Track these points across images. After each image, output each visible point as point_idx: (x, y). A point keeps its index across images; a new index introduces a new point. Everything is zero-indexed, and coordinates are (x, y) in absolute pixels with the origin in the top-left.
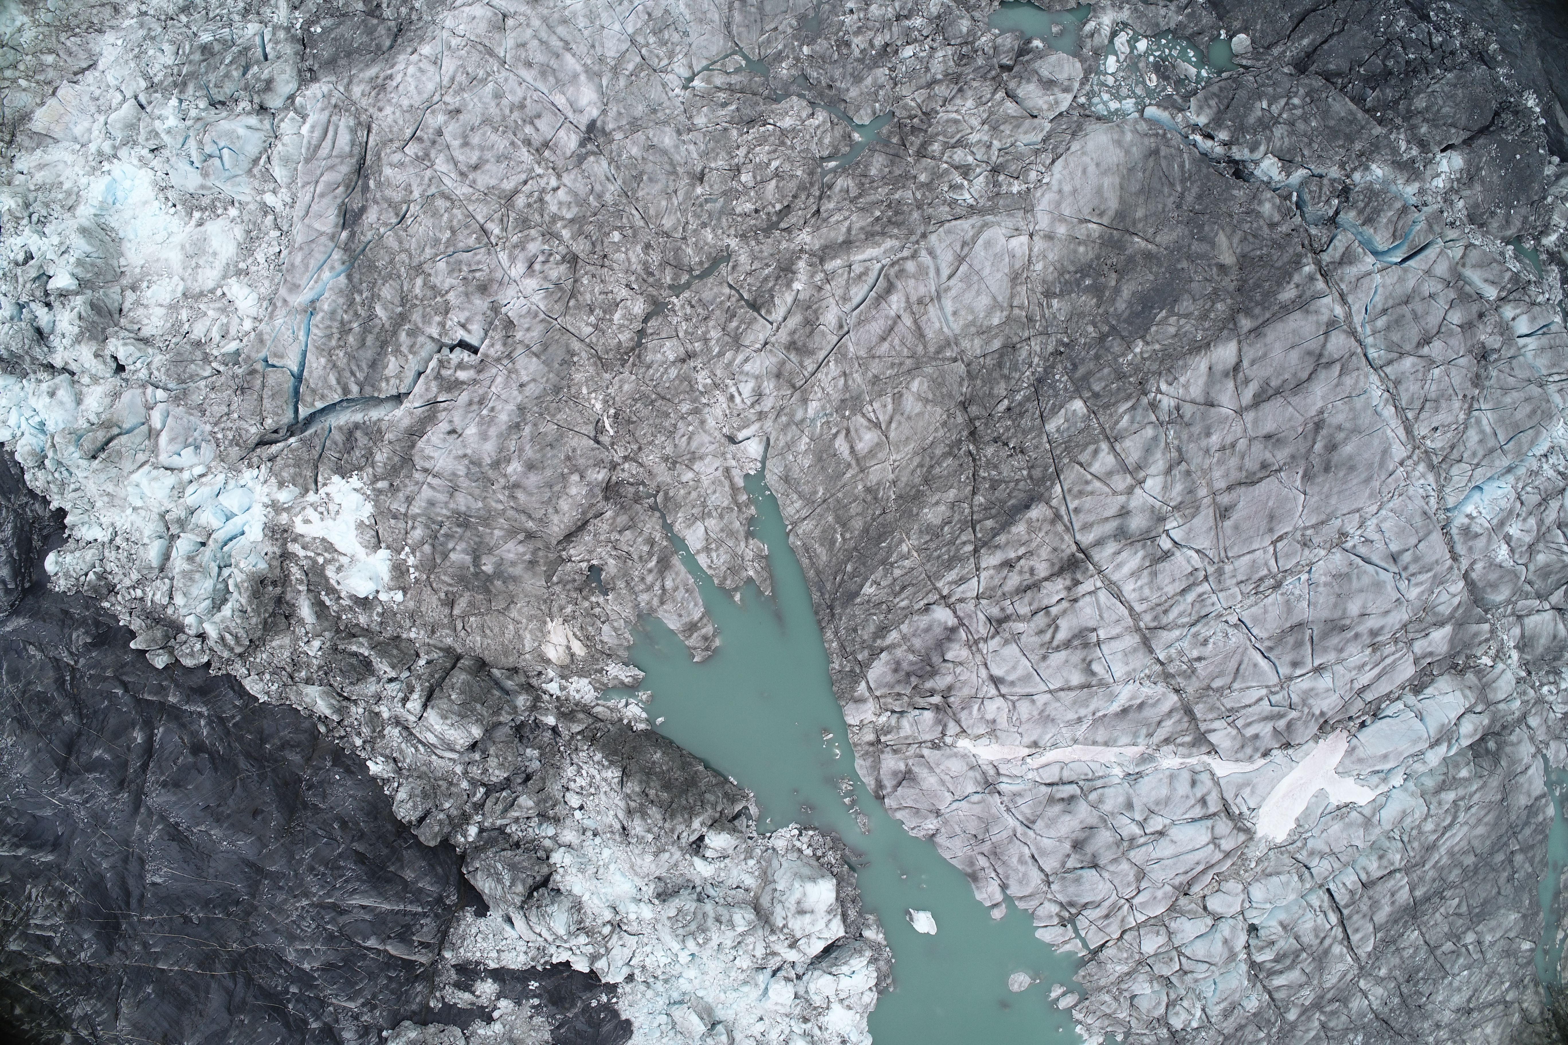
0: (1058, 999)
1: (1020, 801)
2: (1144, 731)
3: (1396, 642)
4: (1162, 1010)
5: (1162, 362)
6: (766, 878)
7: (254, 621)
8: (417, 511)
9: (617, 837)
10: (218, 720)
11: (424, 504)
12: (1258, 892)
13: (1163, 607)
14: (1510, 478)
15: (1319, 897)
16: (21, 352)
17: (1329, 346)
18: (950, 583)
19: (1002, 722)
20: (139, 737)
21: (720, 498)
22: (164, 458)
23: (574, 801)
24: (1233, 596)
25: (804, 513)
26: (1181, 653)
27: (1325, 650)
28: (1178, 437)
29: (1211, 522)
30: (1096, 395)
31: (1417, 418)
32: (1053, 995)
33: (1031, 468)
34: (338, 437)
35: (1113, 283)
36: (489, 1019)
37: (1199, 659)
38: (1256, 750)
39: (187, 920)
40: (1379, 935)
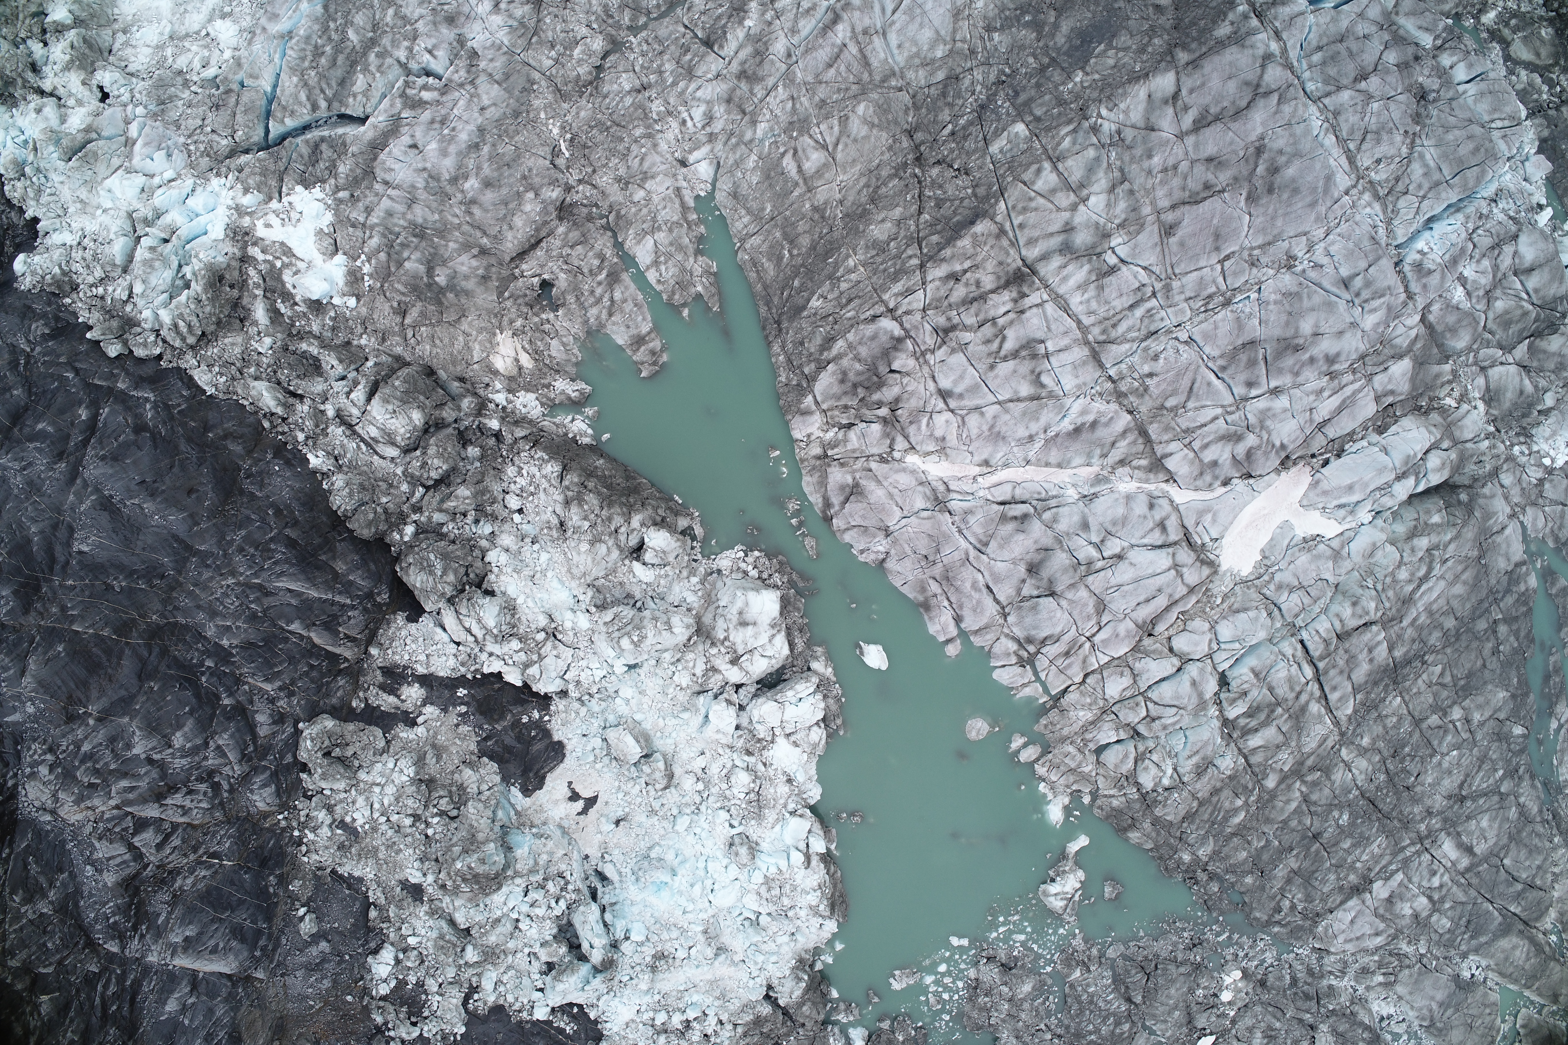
0: (1018, 751)
1: (972, 520)
2: (1098, 452)
3: (1354, 372)
4: (1130, 764)
5: (1102, 90)
6: (709, 599)
7: (208, 309)
8: (376, 221)
9: (555, 534)
10: (162, 406)
11: (382, 214)
12: (1225, 631)
13: (1111, 321)
14: (1460, 216)
15: (1291, 644)
16: (14, 74)
17: (1266, 77)
18: (896, 295)
19: (952, 440)
20: (84, 414)
21: (670, 213)
22: (136, 161)
23: (513, 502)
24: (1183, 311)
25: (752, 228)
26: (1132, 368)
27: (1280, 371)
28: (1119, 158)
29: (1156, 238)
30: (1038, 119)
31: (1359, 149)
32: (1014, 746)
33: (974, 187)
34: (305, 150)
35: (1052, 20)
36: (413, 723)
37: (1151, 375)
38: (1216, 478)
39: (109, 588)
40: (1358, 697)
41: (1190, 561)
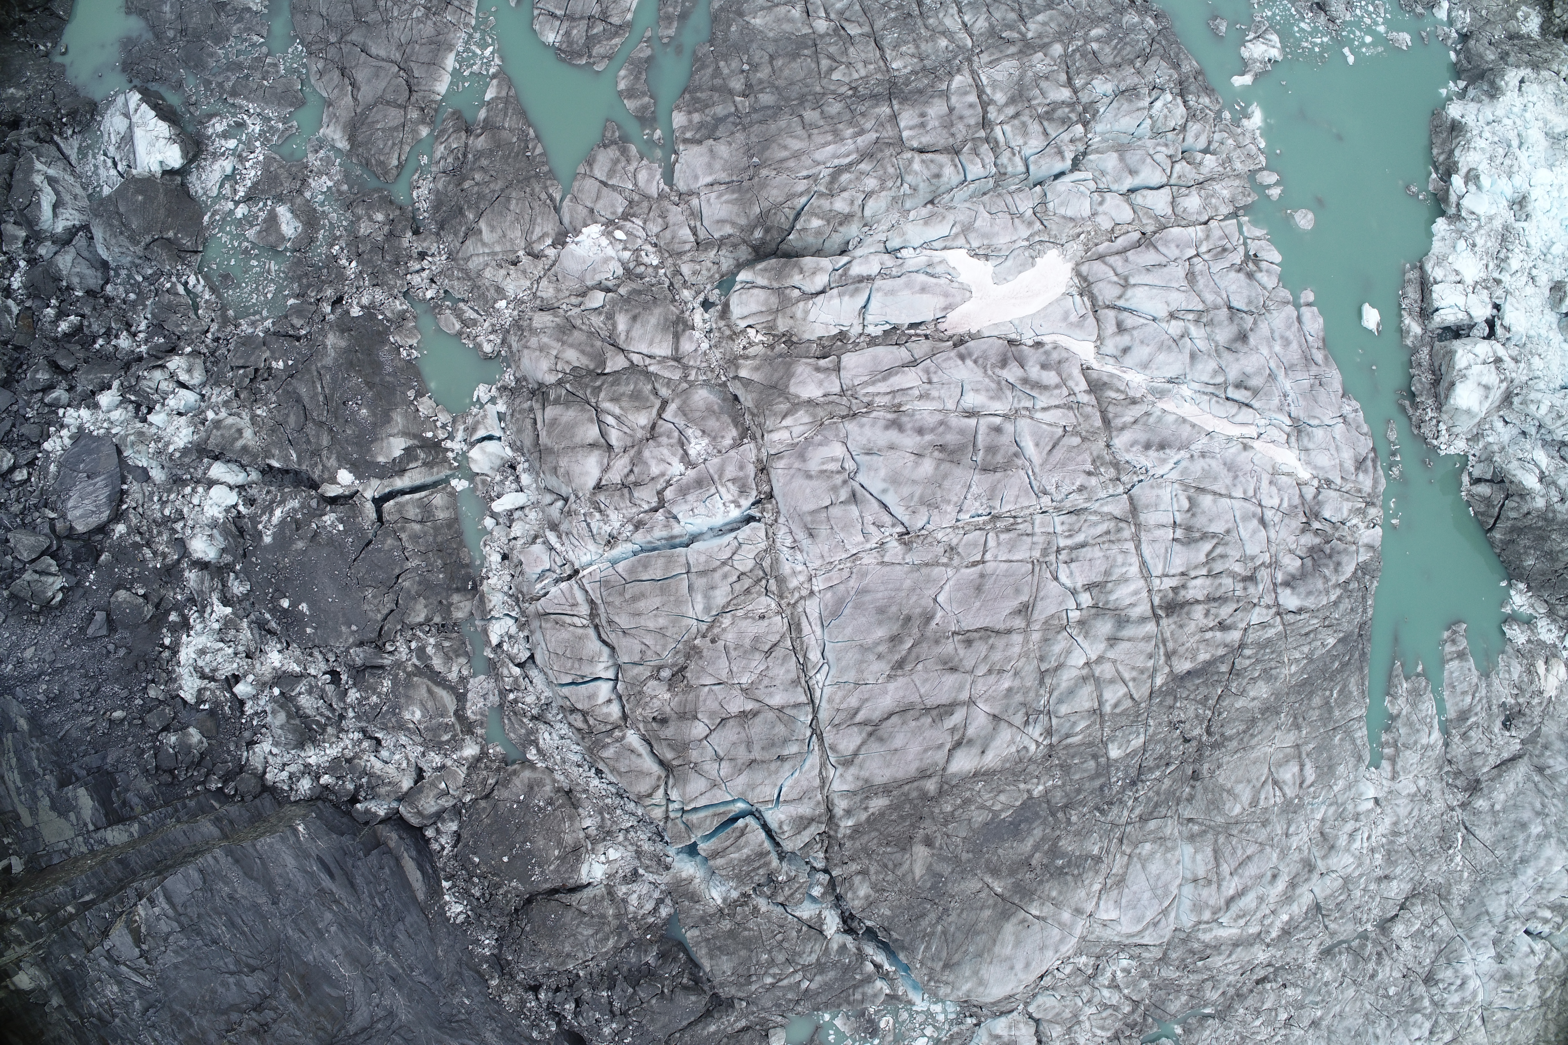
0: (1275, 184)
2: (1152, 420)
4: (1194, 128)
5: (1024, 770)
12: (1083, 206)
13: (1109, 538)
17: (858, 741)
18: (1274, 626)
19: (1265, 480)
21: (1408, 758)
24: (1042, 524)
26: (1104, 486)
27: (962, 432)
28: (1038, 696)
29: (1040, 605)
30: (1095, 757)
31: (783, 637)
35: (1037, 855)
37: (1089, 474)
38: (1047, 353)
40: (944, 87)
41: (1100, 285)
